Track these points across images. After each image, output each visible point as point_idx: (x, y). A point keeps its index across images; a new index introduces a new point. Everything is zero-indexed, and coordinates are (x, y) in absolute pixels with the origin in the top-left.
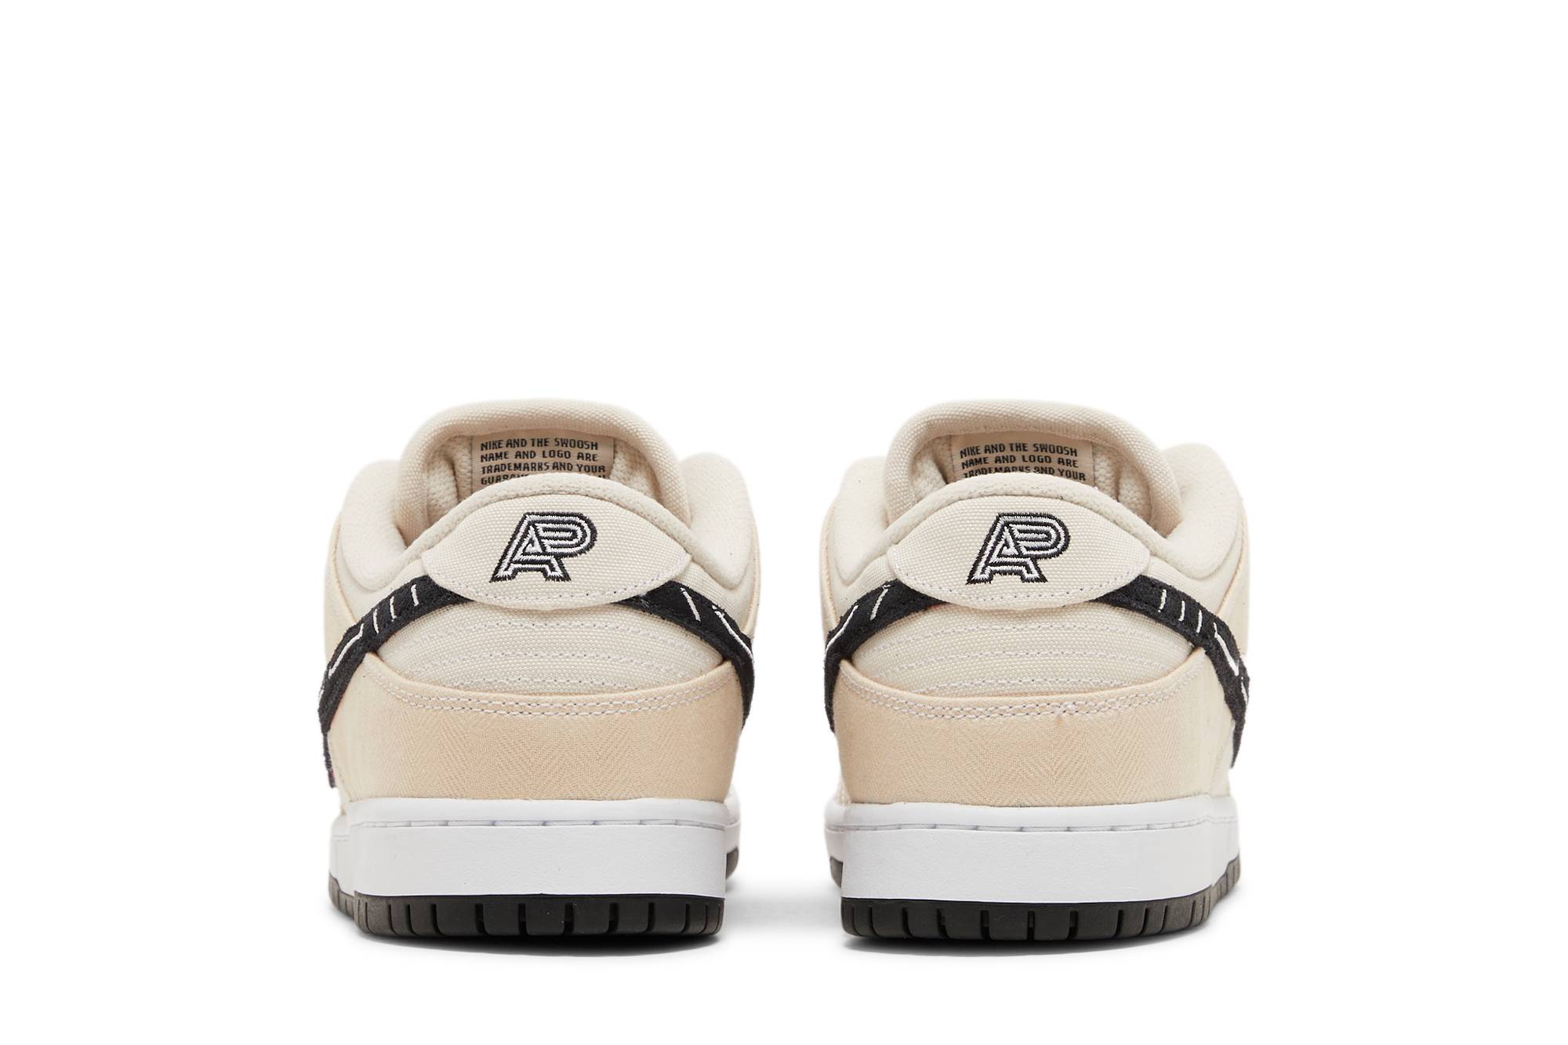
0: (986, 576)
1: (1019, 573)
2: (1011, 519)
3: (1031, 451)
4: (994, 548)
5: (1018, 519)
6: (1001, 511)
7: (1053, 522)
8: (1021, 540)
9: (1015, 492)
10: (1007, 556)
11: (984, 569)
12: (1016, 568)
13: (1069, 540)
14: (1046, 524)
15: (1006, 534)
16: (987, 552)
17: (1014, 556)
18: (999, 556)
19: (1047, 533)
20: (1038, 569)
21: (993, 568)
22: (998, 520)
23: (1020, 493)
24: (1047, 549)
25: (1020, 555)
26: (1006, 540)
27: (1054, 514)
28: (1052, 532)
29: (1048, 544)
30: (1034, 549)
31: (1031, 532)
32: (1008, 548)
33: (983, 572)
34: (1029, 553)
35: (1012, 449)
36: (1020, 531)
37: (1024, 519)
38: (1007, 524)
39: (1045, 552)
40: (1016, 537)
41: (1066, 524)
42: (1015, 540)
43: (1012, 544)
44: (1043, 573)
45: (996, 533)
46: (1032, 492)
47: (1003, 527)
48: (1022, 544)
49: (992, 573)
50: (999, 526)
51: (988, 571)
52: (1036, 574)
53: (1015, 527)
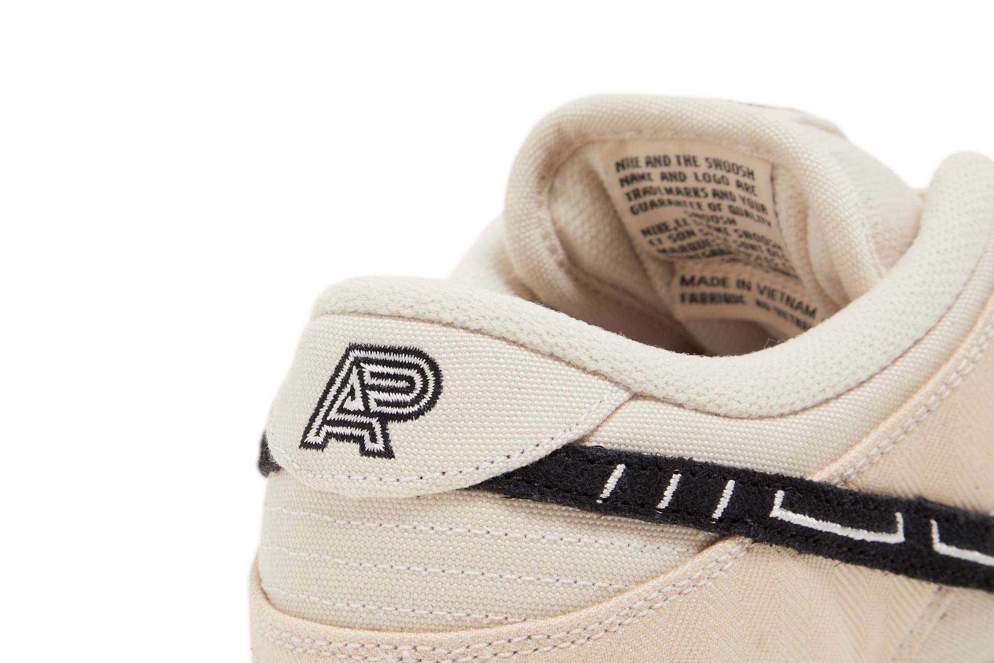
0: (320, 440)
1: (360, 440)
2: (362, 354)
3: (703, 168)
4: (336, 398)
5: (374, 355)
6: (353, 341)
7: (422, 363)
8: (373, 388)
9: (380, 312)
10: (348, 412)
11: (319, 429)
12: (357, 432)
13: (440, 393)
14: (410, 366)
15: (354, 379)
16: (327, 403)
17: (357, 413)
18: (341, 410)
19: (410, 380)
20: (386, 436)
21: (330, 429)
22: (346, 356)
23: (387, 313)
24: (404, 405)
25: (367, 412)
26: (352, 386)
27: (425, 350)
28: (418, 379)
29: (407, 398)
30: (387, 404)
31: (388, 376)
32: (353, 399)
33: (318, 434)
34: (379, 409)
35: (679, 163)
36: (373, 375)
37: (381, 356)
38: (357, 362)
39: (401, 411)
40: (366, 382)
41: (441, 367)
42: (364, 387)
43: (358, 394)
44: (392, 444)
45: (343, 374)
46: (403, 312)
47: (352, 364)
48: (373, 395)
49: (329, 435)
50: (348, 363)
51: (323, 434)
52: (379, 446)
53: (368, 368)
